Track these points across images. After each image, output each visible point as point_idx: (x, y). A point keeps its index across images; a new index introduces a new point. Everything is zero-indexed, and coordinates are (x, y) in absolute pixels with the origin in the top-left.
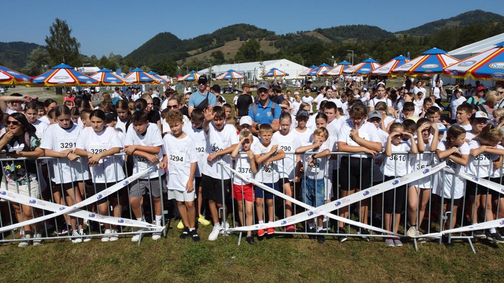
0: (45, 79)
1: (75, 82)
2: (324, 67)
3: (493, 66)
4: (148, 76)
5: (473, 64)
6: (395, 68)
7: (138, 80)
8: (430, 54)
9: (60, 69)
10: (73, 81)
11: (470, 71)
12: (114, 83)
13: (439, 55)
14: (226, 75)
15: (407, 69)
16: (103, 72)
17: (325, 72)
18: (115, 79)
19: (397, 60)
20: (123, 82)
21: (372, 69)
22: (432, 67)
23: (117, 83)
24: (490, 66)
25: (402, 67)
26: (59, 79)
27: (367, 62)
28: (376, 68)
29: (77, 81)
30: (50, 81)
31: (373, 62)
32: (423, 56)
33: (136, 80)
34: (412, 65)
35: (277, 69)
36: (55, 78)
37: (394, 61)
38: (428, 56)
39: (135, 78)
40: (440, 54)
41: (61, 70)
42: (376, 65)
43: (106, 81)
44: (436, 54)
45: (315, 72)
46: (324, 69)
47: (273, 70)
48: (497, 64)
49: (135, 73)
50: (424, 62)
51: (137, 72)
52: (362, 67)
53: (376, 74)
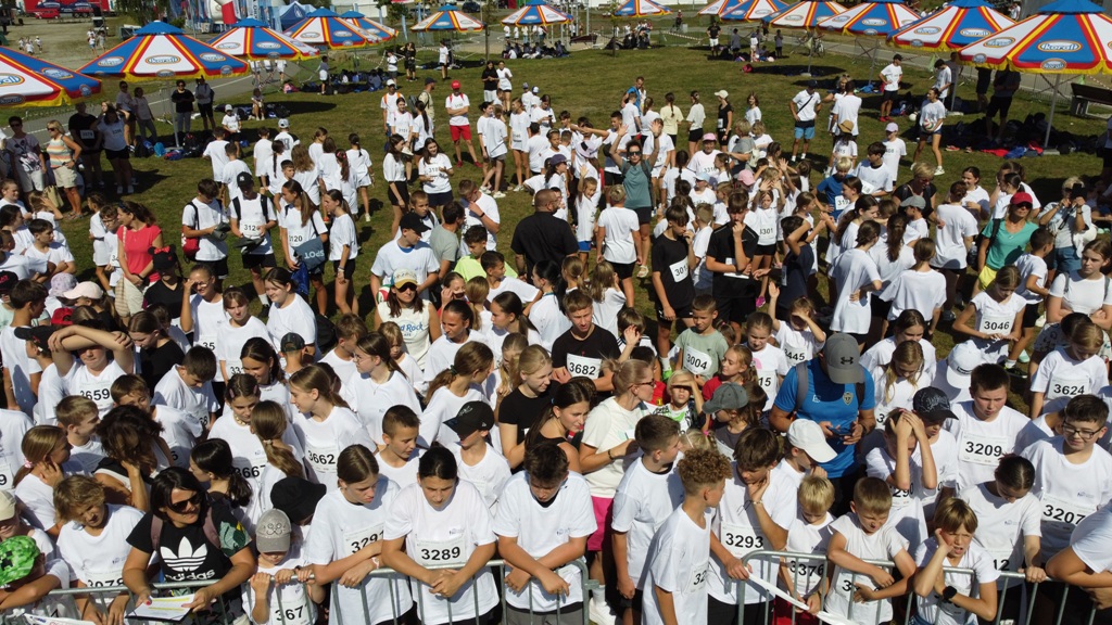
0: (124, 65)
1: (196, 71)
7: (328, 40)
8: (1062, 13)
9: (154, 35)
10: (192, 68)
13: (1082, 16)
15: (998, 53)
16: (247, 27)
20: (294, 54)
21: (893, 25)
22: (1064, 50)
26: (157, 63)
29: (201, 67)
30: (137, 70)
32: (1043, 17)
33: (321, 40)
34: (1012, 40)
36: (147, 61)
37: (951, 8)
38: (1055, 16)
39: (319, 35)
40: (1086, 14)
41: (157, 37)
42: (903, 14)
44: (1078, 14)
49: (318, 19)
50: (1046, 35)
51: (321, 17)
52: (867, 15)
53: (907, 42)
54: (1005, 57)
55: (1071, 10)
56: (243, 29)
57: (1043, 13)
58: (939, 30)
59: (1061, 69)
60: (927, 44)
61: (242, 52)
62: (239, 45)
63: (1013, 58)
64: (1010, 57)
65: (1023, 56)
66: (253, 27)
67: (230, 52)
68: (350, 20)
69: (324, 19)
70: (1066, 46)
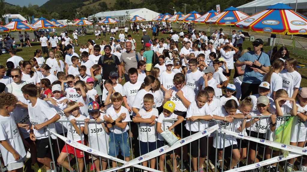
2: (167, 15)
3: (265, 22)
4: (50, 23)
5: (253, 21)
6: (207, 20)
7: (43, 26)
8: (229, 11)
11: (251, 26)
12: (23, 29)
13: (234, 11)
14: (105, 20)
15: (214, 21)
16: (16, 21)
17: (167, 19)
18: (25, 26)
19: (210, 13)
20: (30, 28)
21: (195, 18)
23: (26, 29)
24: (263, 23)
25: (212, 19)
27: (192, 13)
28: (198, 17)
31: (196, 13)
32: (225, 12)
33: (41, 26)
34: (218, 18)
35: (138, 16)
37: (208, 13)
38: (228, 12)
40: (235, 11)
42: (198, 16)
43: (17, 28)
44: (233, 11)
45: (161, 18)
46: (167, 17)
47: (135, 17)
48: (267, 21)
49: (41, 21)
50: (226, 16)
51: (42, 20)
52: (189, 16)
53: (197, 22)
54: (216, 22)
55: (231, 10)
56: (15, 22)
57: (225, 11)
58: (204, 18)
59: (229, 24)
60: (202, 22)
61: (13, 28)
62: (13, 26)
63: (218, 22)
64: (217, 22)
65: (220, 21)
66: (17, 21)
67: (10, 28)
68: (53, 22)
69: (42, 21)
70: (231, 18)
